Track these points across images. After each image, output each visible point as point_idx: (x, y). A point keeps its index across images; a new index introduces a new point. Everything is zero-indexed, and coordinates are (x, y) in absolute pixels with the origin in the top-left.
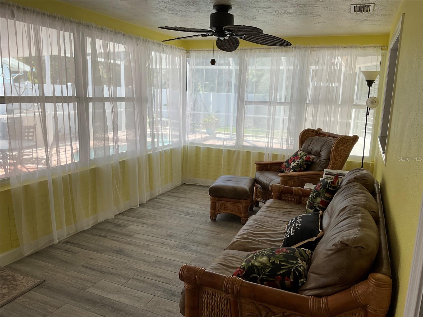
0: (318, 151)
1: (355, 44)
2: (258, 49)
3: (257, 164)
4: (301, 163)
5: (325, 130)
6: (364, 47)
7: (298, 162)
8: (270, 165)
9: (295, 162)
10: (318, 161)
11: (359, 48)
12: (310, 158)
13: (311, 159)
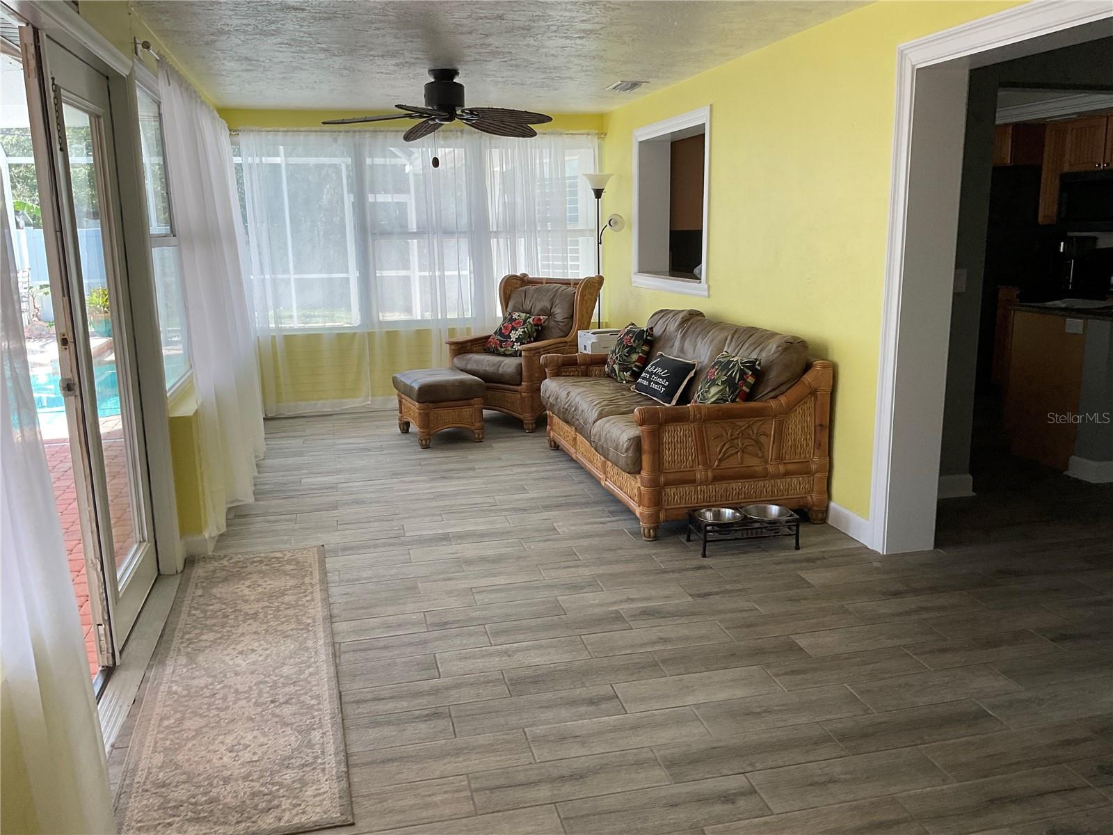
0: (547, 308)
1: (559, 129)
2: (392, 131)
3: (451, 344)
4: (530, 330)
5: (532, 275)
6: (572, 134)
7: (523, 330)
8: (470, 344)
9: (517, 330)
10: (552, 324)
11: (566, 136)
12: (540, 320)
13: (542, 321)
